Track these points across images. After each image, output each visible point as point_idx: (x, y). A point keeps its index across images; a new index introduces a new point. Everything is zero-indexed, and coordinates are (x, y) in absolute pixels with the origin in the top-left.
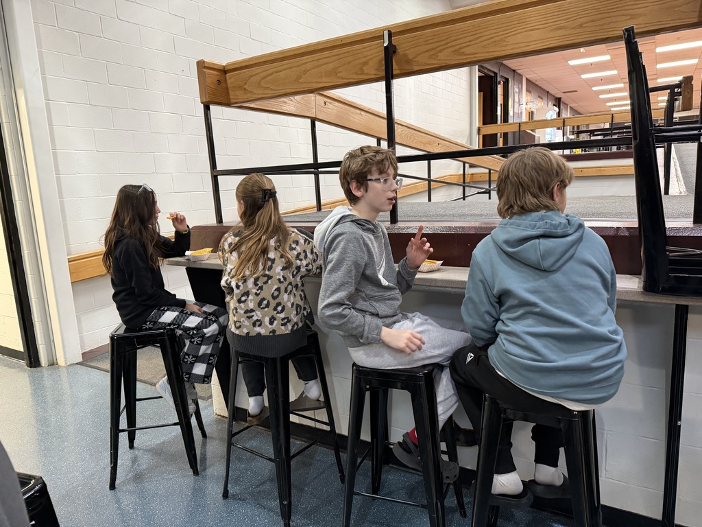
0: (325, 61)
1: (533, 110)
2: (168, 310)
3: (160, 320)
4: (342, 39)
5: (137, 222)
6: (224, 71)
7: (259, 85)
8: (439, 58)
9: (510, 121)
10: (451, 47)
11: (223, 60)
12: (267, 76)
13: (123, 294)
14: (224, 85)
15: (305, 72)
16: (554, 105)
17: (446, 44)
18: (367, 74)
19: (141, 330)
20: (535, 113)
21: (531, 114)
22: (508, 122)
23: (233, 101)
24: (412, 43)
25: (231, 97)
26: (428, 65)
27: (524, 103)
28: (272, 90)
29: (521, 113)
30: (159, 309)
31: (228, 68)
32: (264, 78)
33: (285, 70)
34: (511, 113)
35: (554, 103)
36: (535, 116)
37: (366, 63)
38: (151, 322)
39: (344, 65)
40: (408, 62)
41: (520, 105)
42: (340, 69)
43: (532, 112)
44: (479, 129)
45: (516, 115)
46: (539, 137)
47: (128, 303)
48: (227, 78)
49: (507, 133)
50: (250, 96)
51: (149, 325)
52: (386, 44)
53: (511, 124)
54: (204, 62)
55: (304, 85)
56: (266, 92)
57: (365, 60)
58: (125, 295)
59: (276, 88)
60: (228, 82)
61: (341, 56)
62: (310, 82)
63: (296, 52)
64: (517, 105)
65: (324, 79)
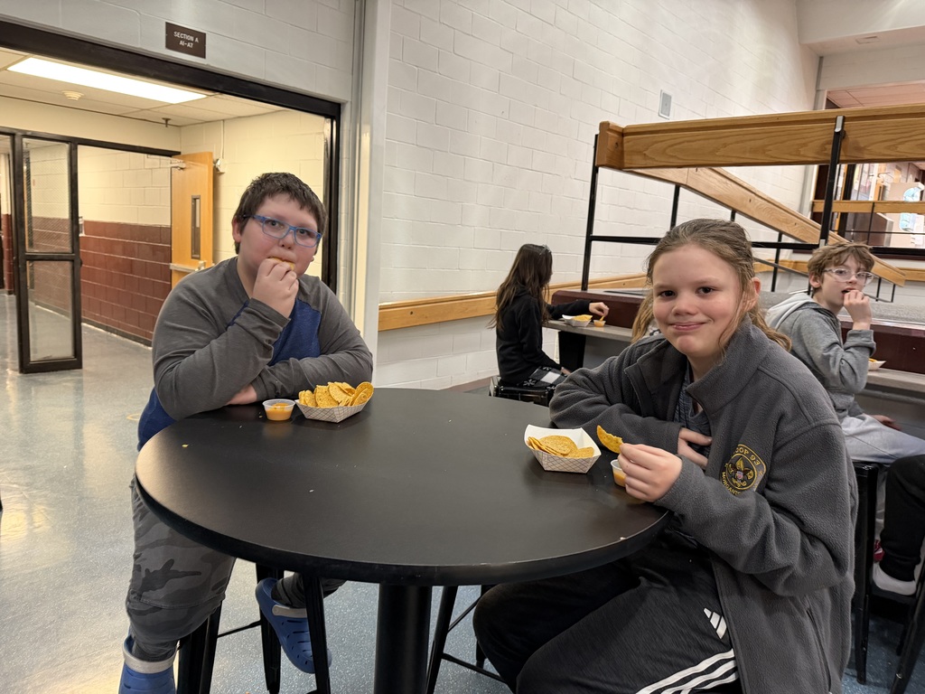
0: (752, 137)
1: (885, 184)
2: (550, 370)
3: (543, 380)
4: (778, 117)
5: (537, 281)
6: (622, 133)
7: (664, 152)
8: (898, 149)
9: (854, 198)
10: (916, 140)
11: (622, 123)
12: (675, 144)
13: (511, 348)
14: (620, 148)
15: (725, 145)
16: (917, 180)
17: (910, 137)
18: (804, 156)
19: (521, 386)
20: (888, 189)
21: (882, 190)
22: (849, 198)
23: (626, 165)
24: (867, 131)
25: (625, 161)
26: (884, 155)
27: (876, 175)
28: (679, 159)
29: (870, 187)
30: (541, 369)
31: (628, 131)
32: (672, 145)
33: (699, 140)
34: (856, 186)
35: (916, 176)
36: (887, 193)
37: (805, 145)
38: (533, 380)
39: (776, 143)
40: (859, 149)
41: (869, 176)
42: (770, 147)
43: (884, 187)
44: (813, 205)
45: (862, 190)
46: (892, 223)
47: (513, 358)
48: (625, 141)
49: (846, 214)
50: (649, 163)
51: (530, 382)
52: (838, 130)
53: (854, 202)
54: (609, 124)
55: (720, 159)
56: (671, 160)
57: (803, 141)
58: (513, 350)
59: (686, 158)
60: (625, 145)
61: (773, 134)
62: (728, 157)
63: (718, 124)
64: (865, 176)
65: (748, 155)
